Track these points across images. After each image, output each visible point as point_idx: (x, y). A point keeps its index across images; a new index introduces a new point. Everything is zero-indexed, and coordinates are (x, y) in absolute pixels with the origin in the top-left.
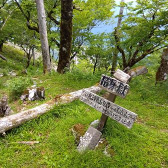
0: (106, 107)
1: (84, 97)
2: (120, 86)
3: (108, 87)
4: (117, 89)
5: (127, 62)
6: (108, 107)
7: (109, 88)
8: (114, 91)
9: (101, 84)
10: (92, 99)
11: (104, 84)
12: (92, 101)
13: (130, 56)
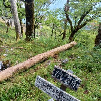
0: (59, 95)
1: (38, 84)
2: (72, 79)
3: (61, 79)
4: (69, 82)
5: (73, 27)
6: (61, 96)
7: (61, 81)
8: (66, 83)
9: (54, 75)
10: (46, 87)
11: (57, 76)
12: (46, 89)
13: (76, 23)
